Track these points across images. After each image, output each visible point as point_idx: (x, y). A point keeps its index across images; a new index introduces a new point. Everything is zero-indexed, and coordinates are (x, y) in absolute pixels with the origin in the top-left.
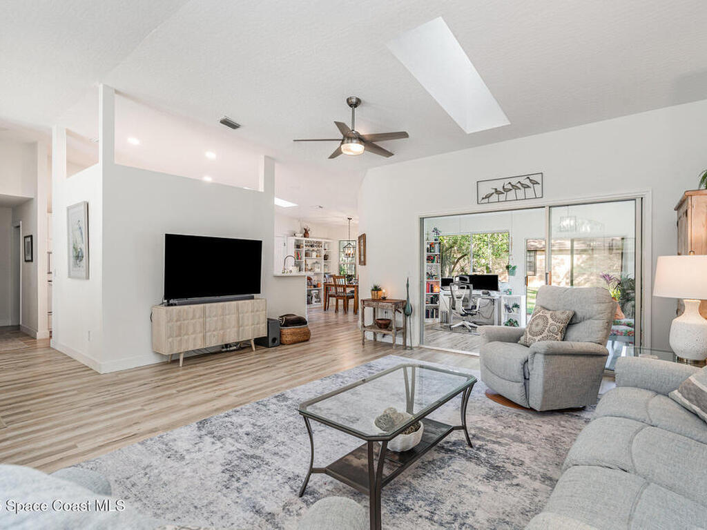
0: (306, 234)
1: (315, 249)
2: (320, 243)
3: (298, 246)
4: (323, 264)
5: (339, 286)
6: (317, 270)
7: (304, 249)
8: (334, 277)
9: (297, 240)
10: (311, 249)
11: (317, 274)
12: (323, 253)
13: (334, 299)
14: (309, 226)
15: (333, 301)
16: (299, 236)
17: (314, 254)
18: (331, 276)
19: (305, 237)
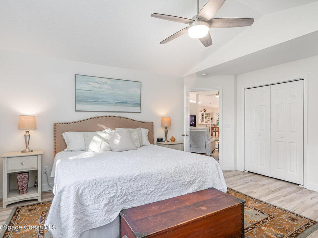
0: (205, 111)
1: (208, 116)
2: (210, 114)
3: (203, 115)
4: (211, 121)
5: (216, 128)
6: (209, 123)
7: (204, 117)
8: (215, 125)
9: (202, 113)
10: (207, 116)
11: (209, 124)
12: (211, 117)
13: (215, 132)
14: (206, 108)
15: (214, 133)
16: (203, 112)
17: (208, 118)
18: (214, 125)
19: (205, 112)
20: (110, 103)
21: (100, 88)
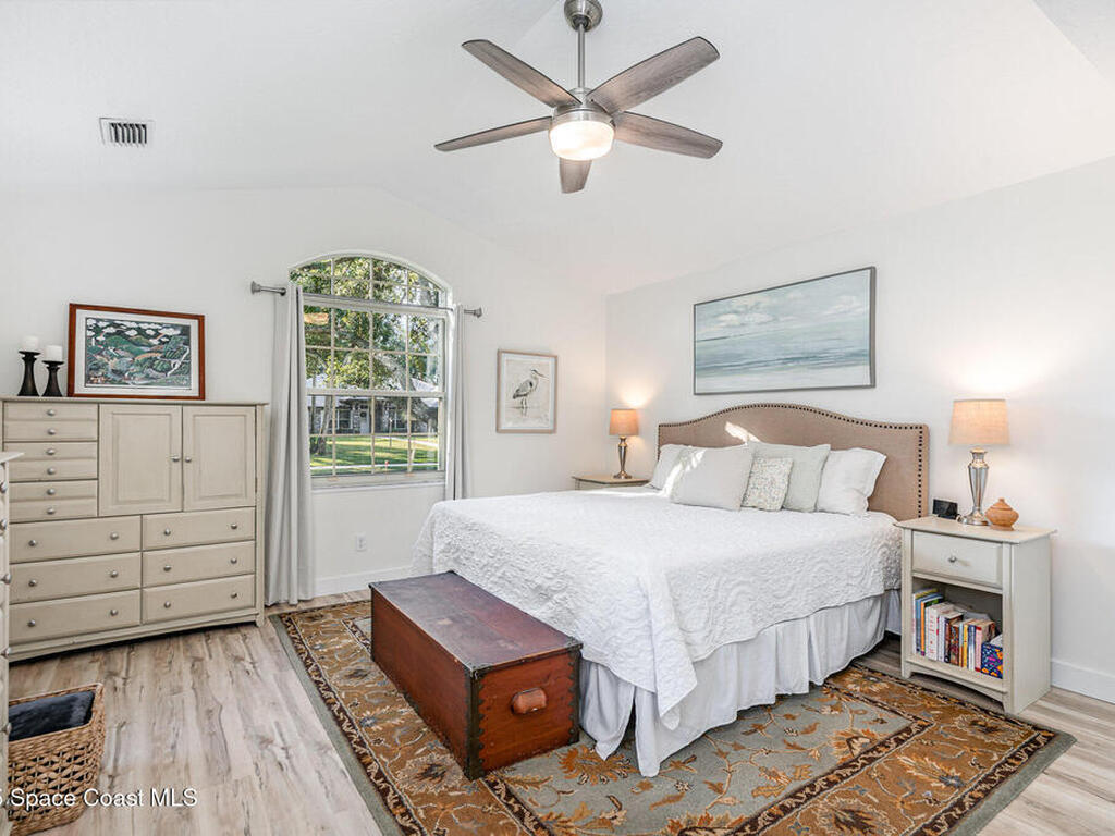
20: (766, 363)
21: (743, 325)
